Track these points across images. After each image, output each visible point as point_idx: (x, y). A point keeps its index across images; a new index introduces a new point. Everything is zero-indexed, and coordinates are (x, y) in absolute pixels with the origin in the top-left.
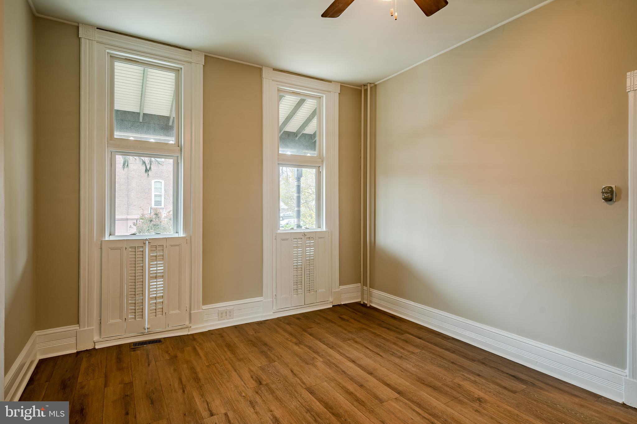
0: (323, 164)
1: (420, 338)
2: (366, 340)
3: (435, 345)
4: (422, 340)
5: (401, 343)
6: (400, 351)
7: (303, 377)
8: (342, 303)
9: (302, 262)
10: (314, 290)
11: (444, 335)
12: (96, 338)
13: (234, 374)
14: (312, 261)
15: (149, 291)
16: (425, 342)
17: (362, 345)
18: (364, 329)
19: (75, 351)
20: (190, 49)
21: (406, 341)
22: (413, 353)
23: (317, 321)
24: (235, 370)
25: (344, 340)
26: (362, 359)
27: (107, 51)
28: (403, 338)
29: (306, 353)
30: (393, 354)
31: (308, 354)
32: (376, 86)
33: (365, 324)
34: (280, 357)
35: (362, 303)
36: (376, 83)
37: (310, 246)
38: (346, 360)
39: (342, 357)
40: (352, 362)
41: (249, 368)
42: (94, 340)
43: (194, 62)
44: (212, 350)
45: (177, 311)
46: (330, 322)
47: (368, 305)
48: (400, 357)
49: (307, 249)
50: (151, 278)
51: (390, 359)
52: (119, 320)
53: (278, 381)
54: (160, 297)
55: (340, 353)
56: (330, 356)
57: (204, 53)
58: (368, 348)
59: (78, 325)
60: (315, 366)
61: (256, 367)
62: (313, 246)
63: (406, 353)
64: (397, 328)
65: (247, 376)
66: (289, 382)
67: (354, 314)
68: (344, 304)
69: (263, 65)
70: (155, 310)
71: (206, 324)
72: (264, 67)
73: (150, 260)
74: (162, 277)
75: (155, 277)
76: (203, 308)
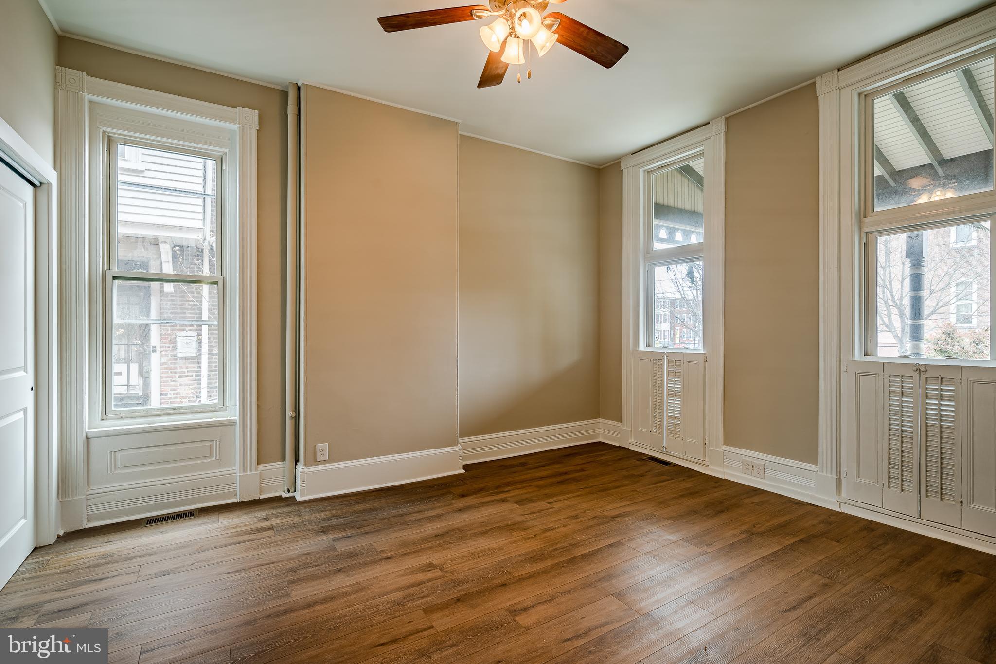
12: (632, 440)
15: (667, 408)
19: (619, 445)
37: (941, 398)
45: (694, 441)
50: (668, 394)
52: (646, 430)
54: (679, 419)
57: (724, 115)
59: (621, 423)
69: (814, 78)
70: (674, 431)
71: (725, 470)
72: (817, 78)
73: (668, 375)
74: (679, 396)
75: (673, 394)
76: (724, 449)
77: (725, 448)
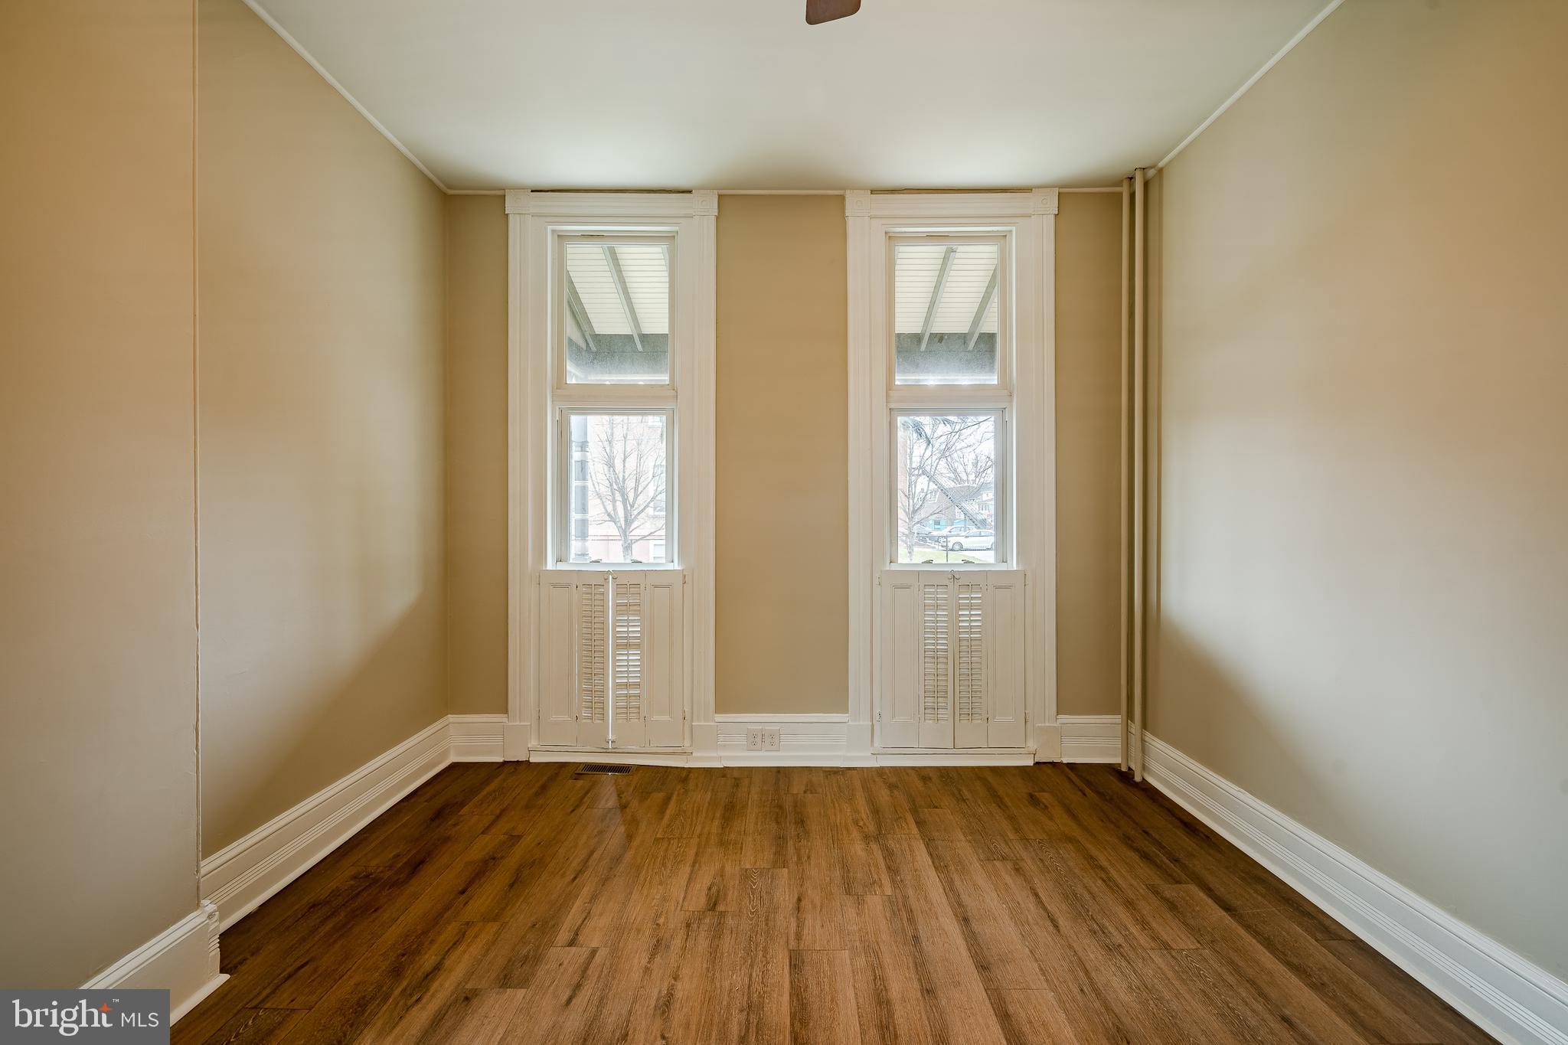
0: (1011, 401)
1: (1228, 908)
2: (1049, 872)
3: (1269, 944)
4: (1233, 916)
5: (1148, 907)
6: (1127, 929)
7: (809, 922)
8: (1065, 761)
9: (946, 644)
10: (980, 714)
11: (1327, 923)
12: (533, 743)
13: (686, 870)
14: (977, 643)
15: (615, 672)
16: (1234, 925)
17: (1028, 881)
18: (1070, 840)
19: (501, 760)
20: (690, 189)
21: (1172, 906)
22: (1166, 946)
23: (966, 793)
24: (693, 866)
25: (991, 856)
26: (995, 919)
27: (550, 228)
28: (1167, 894)
29: (869, 866)
30: (1098, 933)
31: (873, 869)
32: (1161, 171)
33: (1085, 829)
34: (806, 858)
35: (1124, 769)
36: (1160, 165)
37: (971, 607)
38: (948, 910)
39: (944, 899)
40: (958, 921)
41: (723, 867)
42: (529, 746)
43: (697, 213)
44: (695, 809)
45: (666, 718)
46: (995, 803)
47: (1138, 779)
48: (1112, 949)
49: (960, 613)
50: (617, 646)
51: (1074, 945)
52: (566, 718)
53: (752, 913)
54: (637, 685)
55: (950, 889)
56: (919, 887)
57: (716, 192)
58: (1036, 895)
59: (506, 715)
60: (860, 901)
61: (737, 868)
62: (979, 607)
63: (1144, 940)
64: (1176, 860)
65: (705, 879)
66: (771, 923)
67: (1080, 793)
68: (1068, 764)
69: (844, 189)
70: (626, 710)
71: (721, 754)
72: (848, 192)
73: (617, 613)
74: (638, 646)
75: (626, 645)
76: (717, 719)
77: (720, 718)
